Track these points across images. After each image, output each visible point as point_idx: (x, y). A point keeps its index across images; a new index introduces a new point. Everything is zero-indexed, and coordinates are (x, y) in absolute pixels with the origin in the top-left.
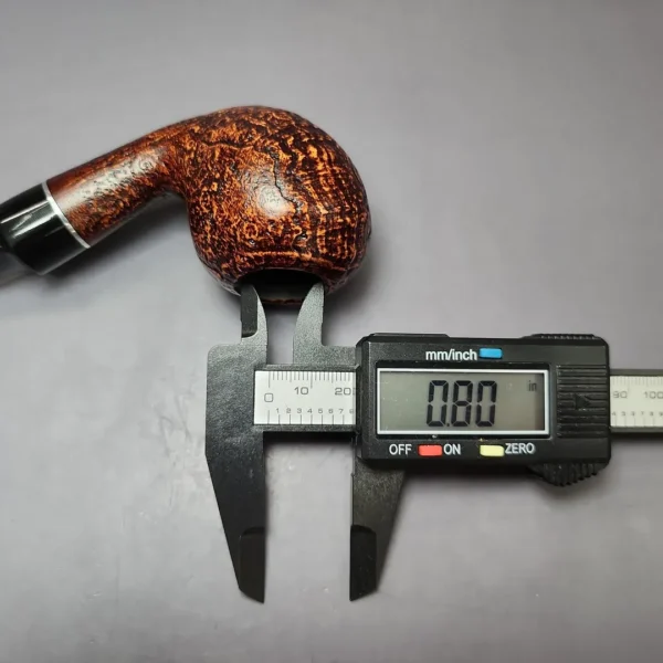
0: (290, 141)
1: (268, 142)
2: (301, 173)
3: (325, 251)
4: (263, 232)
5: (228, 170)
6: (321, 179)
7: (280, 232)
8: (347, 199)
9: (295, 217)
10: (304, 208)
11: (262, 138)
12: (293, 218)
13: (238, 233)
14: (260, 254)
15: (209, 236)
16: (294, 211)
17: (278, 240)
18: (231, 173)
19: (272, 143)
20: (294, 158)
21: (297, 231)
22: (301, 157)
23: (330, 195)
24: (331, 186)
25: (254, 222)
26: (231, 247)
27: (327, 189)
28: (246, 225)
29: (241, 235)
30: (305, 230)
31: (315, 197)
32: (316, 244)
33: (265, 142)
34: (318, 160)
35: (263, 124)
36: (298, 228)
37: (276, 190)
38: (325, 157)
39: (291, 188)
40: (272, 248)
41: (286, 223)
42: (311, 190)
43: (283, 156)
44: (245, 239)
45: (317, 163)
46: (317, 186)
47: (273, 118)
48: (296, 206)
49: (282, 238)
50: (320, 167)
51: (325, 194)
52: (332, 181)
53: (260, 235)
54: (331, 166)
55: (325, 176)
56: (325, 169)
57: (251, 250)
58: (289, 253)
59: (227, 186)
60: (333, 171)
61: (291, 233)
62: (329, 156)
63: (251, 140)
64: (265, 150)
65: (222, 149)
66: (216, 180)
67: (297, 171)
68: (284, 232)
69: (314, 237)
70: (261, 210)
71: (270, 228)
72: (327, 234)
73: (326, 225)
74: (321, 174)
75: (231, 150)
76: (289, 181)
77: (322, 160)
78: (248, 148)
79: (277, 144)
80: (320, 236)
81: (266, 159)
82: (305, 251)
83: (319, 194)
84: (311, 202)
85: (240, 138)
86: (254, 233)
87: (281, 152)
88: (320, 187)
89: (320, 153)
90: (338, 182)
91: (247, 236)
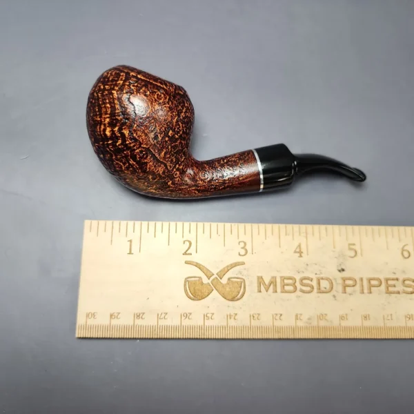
0: (120, 142)
1: (132, 145)
2: (119, 118)
3: (122, 74)
4: (153, 93)
5: (160, 138)
6: (109, 112)
7: (144, 89)
8: (98, 98)
9: (132, 94)
10: (125, 97)
11: (135, 150)
12: (133, 93)
13: (167, 100)
14: (159, 84)
15: (184, 111)
16: (131, 96)
17: (146, 86)
18: (159, 135)
19: (130, 143)
20: (120, 129)
21: (133, 86)
22: (116, 129)
23: (107, 101)
24: (105, 107)
25: (156, 100)
26: (174, 97)
27: (108, 105)
28: (161, 101)
29: (166, 98)
30: (129, 86)
31: (116, 102)
32: (125, 77)
33: (134, 146)
34: (107, 125)
35: (132, 162)
36: (132, 88)
37: (137, 112)
38: (102, 127)
39: (128, 110)
40: (151, 84)
41: (138, 91)
42: (117, 106)
43: (126, 132)
44: (164, 95)
45: (109, 123)
46: (113, 108)
47: (124, 164)
48: (129, 99)
49: (143, 86)
50: (108, 120)
51: (110, 103)
52: (104, 110)
53: (155, 92)
54: (101, 120)
55: (106, 114)
56: (105, 118)
57: (163, 88)
58: (143, 78)
59: (164, 128)
60: (101, 117)
61: (137, 86)
62: (100, 128)
63: (141, 152)
64: (136, 140)
65: (159, 155)
66: (169, 137)
67: (121, 120)
68: (141, 88)
69: (125, 81)
70: (150, 104)
71: (148, 93)
72: (118, 80)
73: (116, 85)
74: (108, 116)
75: (155, 151)
76: (128, 114)
77: (105, 125)
78: (145, 146)
79: (127, 142)
80: (121, 80)
81: (137, 134)
82: (133, 76)
83: (114, 103)
84: (119, 99)
85: (147, 157)
86: (158, 95)
87: (127, 135)
88: (111, 107)
89: (105, 130)
90: (100, 110)
91: (162, 96)
